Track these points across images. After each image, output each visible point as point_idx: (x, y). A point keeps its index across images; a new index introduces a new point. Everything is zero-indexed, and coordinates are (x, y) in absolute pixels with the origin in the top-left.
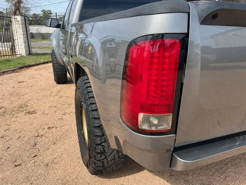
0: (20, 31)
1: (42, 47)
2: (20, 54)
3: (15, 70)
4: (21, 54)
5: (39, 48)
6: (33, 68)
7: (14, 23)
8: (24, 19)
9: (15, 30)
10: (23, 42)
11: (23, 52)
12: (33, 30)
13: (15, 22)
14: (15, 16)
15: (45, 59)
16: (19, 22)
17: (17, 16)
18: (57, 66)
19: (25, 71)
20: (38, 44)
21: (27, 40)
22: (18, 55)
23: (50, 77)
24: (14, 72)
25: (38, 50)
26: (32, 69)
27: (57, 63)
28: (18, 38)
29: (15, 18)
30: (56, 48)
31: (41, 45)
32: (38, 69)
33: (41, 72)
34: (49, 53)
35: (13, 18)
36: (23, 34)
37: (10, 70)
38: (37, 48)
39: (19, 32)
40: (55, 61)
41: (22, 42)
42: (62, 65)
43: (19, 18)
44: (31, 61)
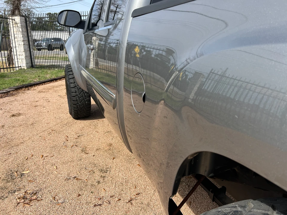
0: (19, 36)
1: (48, 56)
2: (19, 67)
3: (9, 92)
4: (21, 67)
5: (45, 58)
6: (36, 88)
7: (11, 26)
8: (24, 20)
9: (13, 35)
10: (23, 51)
11: (23, 64)
12: (37, 36)
13: (13, 24)
14: (13, 16)
15: (52, 73)
16: (18, 25)
17: (15, 17)
18: (76, 92)
19: (24, 93)
20: (42, 54)
21: (29, 48)
22: (16, 67)
23: (62, 106)
24: (7, 94)
25: (43, 61)
26: (34, 90)
27: (76, 86)
28: (17, 46)
29: (13, 18)
30: (73, 63)
31: (47, 55)
32: (43, 90)
33: (48, 95)
34: (57, 65)
35: (9, 19)
36: (23, 41)
37: (2, 92)
38: (41, 58)
39: (18, 38)
40: (71, 83)
41: (21, 51)
42: (83, 90)
43: (17, 19)
44: (33, 76)
